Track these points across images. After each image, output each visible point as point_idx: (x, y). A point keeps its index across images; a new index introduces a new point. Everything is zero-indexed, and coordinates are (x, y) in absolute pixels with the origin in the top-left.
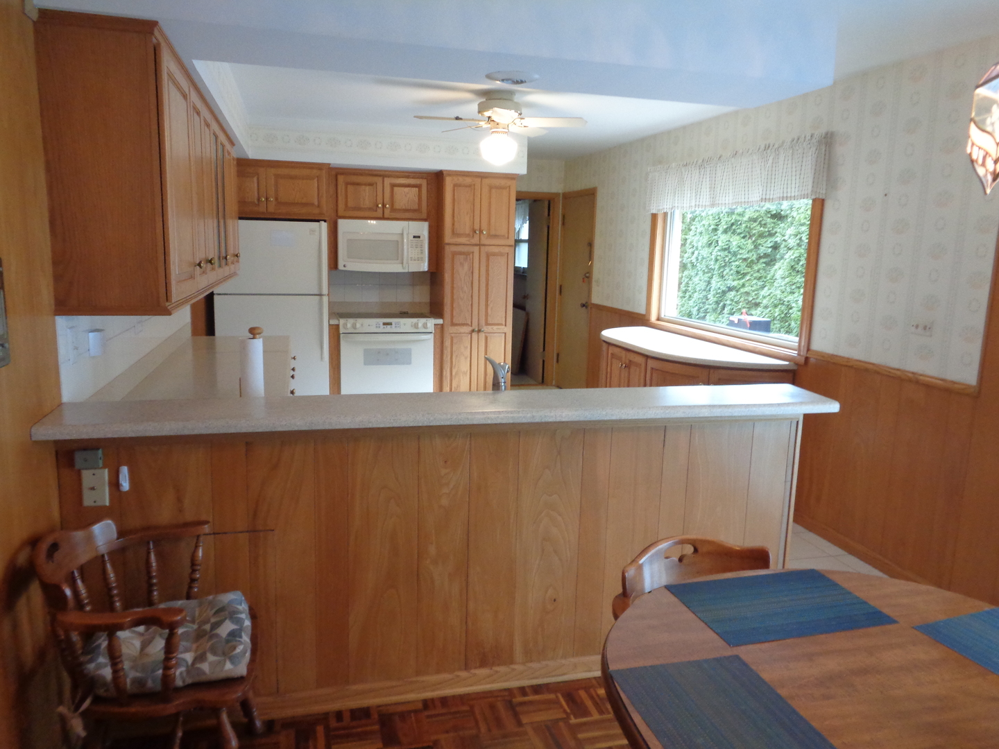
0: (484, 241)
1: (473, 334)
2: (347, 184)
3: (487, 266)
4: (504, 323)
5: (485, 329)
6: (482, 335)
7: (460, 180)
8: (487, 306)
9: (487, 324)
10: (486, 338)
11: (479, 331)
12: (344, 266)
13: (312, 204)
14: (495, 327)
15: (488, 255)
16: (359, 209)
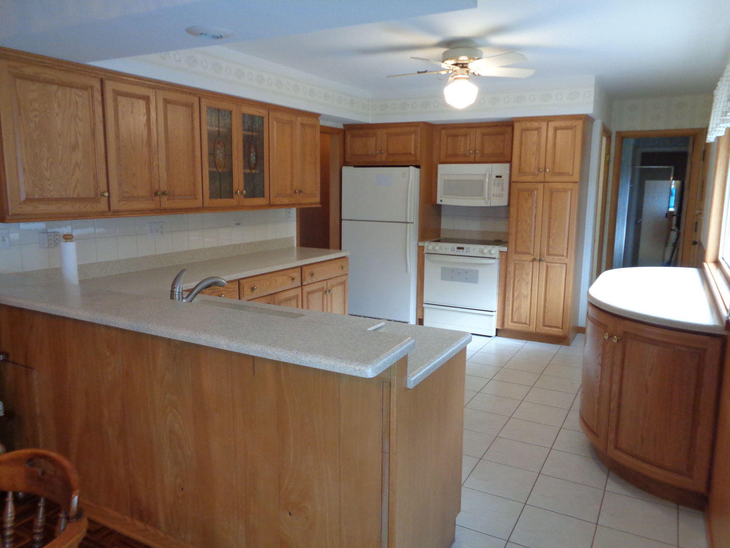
0: (548, 178)
1: (534, 262)
2: (448, 136)
3: (551, 201)
4: (565, 254)
5: (547, 258)
6: (544, 264)
7: (529, 125)
8: (549, 237)
9: (548, 254)
10: (547, 267)
11: (540, 260)
12: (441, 201)
13: (410, 154)
14: (556, 258)
15: (552, 192)
16: (456, 155)
